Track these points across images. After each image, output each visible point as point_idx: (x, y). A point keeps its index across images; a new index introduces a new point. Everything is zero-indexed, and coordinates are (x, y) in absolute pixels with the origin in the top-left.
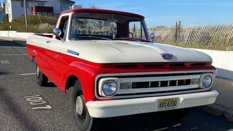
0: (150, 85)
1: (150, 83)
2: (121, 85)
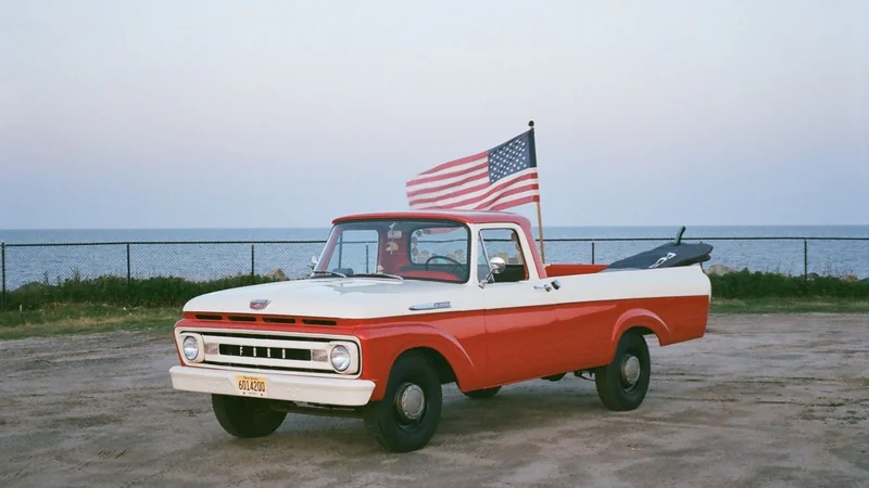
0: (241, 352)
1: (241, 348)
2: (206, 347)
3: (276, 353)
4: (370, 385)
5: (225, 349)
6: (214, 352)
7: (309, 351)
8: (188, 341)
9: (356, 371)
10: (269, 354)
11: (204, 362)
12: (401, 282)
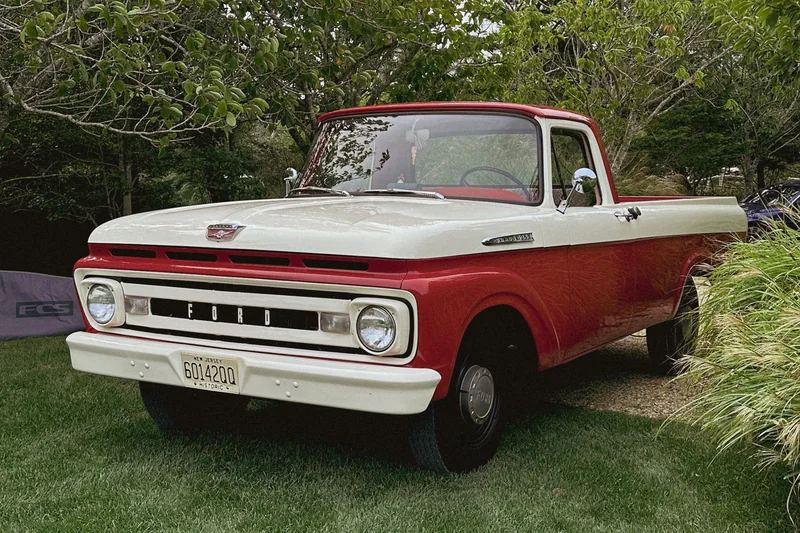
0: (190, 311)
1: (190, 306)
2: (128, 303)
3: (254, 316)
4: (432, 376)
5: (161, 307)
6: (142, 311)
7: (314, 314)
8: (97, 292)
9: (404, 350)
10: (240, 318)
11: (126, 326)
12: (441, 202)
